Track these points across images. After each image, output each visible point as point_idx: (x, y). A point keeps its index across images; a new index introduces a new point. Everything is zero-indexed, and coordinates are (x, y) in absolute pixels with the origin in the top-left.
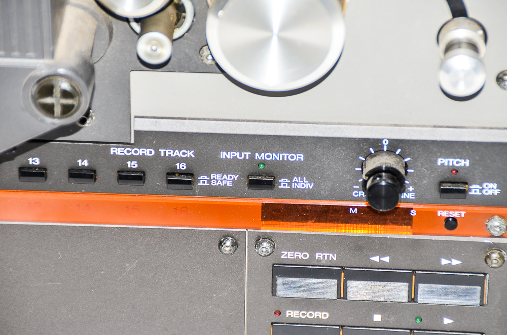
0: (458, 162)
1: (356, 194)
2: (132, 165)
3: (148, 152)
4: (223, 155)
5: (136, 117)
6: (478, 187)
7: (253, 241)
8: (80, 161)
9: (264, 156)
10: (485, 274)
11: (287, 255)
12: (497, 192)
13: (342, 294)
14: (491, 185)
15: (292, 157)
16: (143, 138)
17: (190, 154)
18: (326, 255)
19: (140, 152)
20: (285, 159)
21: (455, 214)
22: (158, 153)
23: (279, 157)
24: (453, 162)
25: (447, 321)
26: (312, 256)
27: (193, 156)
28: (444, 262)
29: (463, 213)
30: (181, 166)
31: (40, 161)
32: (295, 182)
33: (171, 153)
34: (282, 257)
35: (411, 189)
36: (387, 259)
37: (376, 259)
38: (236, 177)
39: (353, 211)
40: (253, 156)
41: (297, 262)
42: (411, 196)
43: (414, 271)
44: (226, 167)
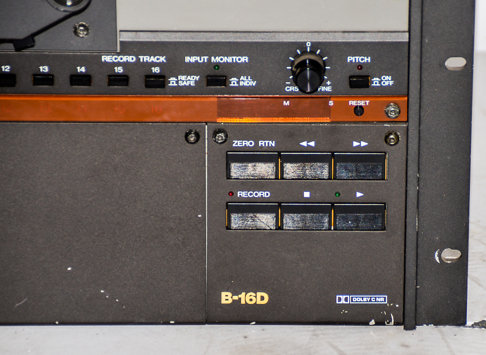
0: (362, 59)
1: (288, 89)
2: (119, 70)
3: (131, 59)
4: (187, 59)
5: (121, 31)
6: (378, 79)
7: (211, 132)
8: (78, 68)
9: (218, 59)
10: (386, 154)
11: (237, 144)
12: (391, 83)
13: (279, 175)
14: (387, 78)
15: (239, 59)
16: (127, 48)
17: (162, 59)
18: (267, 142)
19: (125, 59)
20: (234, 61)
21: (362, 103)
22: (138, 59)
23: (230, 60)
24: (358, 59)
25: (359, 194)
26: (257, 144)
27: (165, 61)
28: (355, 144)
29: (368, 102)
30: (156, 70)
31: (49, 68)
32: (242, 80)
33: (148, 59)
34: (234, 145)
35: (329, 83)
36: (312, 144)
37: (304, 144)
38: (197, 78)
39: (286, 103)
40: (209, 60)
41: (245, 149)
42: (328, 89)
43: (333, 153)
44: (190, 69)
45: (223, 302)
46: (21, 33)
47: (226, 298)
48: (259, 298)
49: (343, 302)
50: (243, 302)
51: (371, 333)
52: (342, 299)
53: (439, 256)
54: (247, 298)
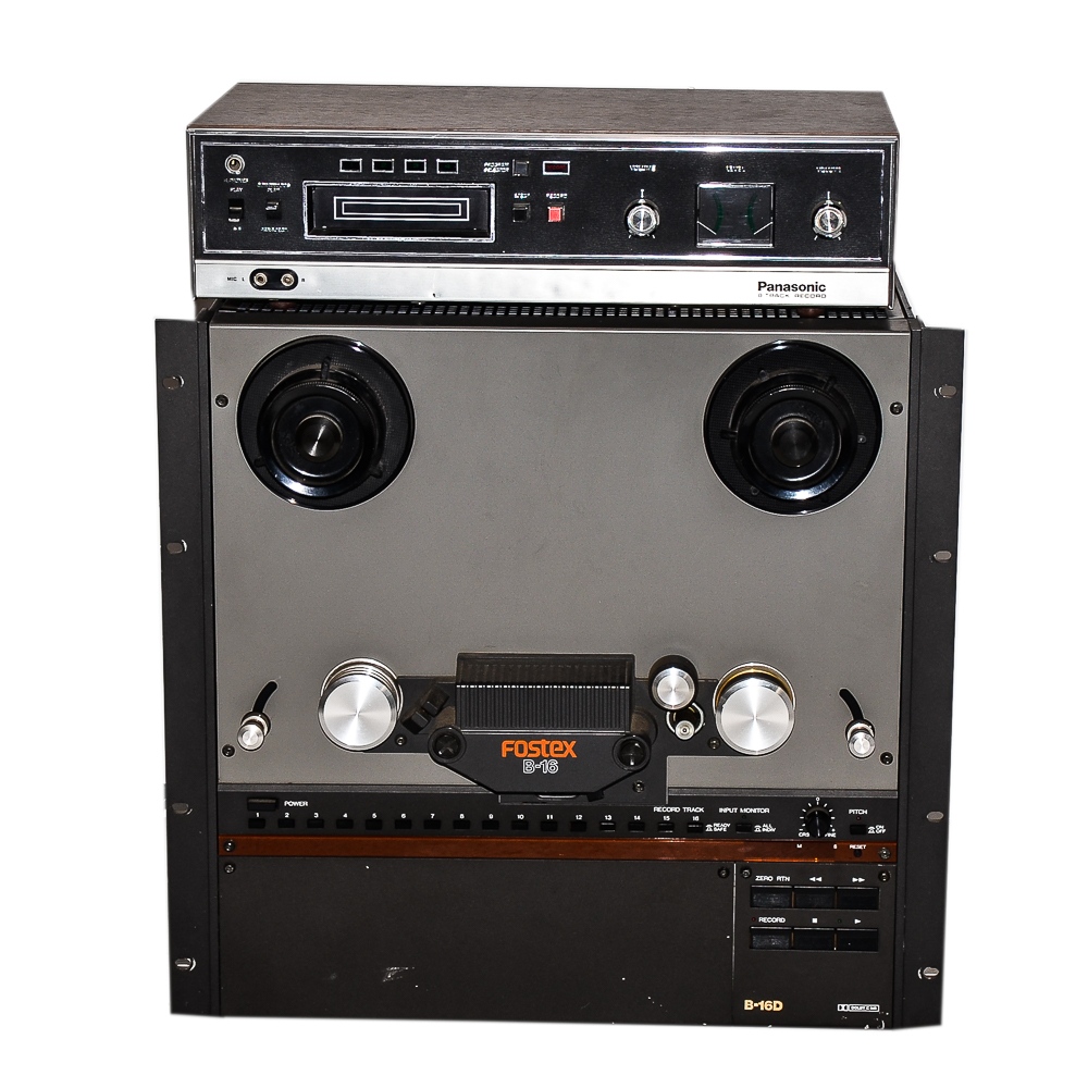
2: (667, 818)
3: (676, 810)
4: (721, 810)
5: (669, 788)
7: (739, 869)
8: (635, 817)
9: (746, 810)
11: (759, 879)
13: (793, 904)
15: (762, 811)
16: (674, 801)
17: (701, 810)
18: (783, 877)
19: (672, 809)
20: (758, 812)
21: (860, 847)
22: (682, 810)
23: (754, 811)
25: (857, 921)
26: (775, 878)
27: (703, 811)
28: (854, 880)
29: (865, 846)
30: (696, 818)
31: (612, 817)
34: (757, 880)
35: (833, 830)
36: (820, 879)
37: (813, 879)
38: (729, 825)
39: (800, 846)
40: (738, 810)
41: (766, 882)
42: (833, 835)
43: (836, 887)
44: (723, 818)
45: (746, 1008)
46: (593, 787)
47: (749, 1005)
48: (776, 1006)
49: (843, 1009)
50: (762, 1009)
51: (866, 1035)
52: (842, 1008)
53: (921, 973)
54: (765, 1005)
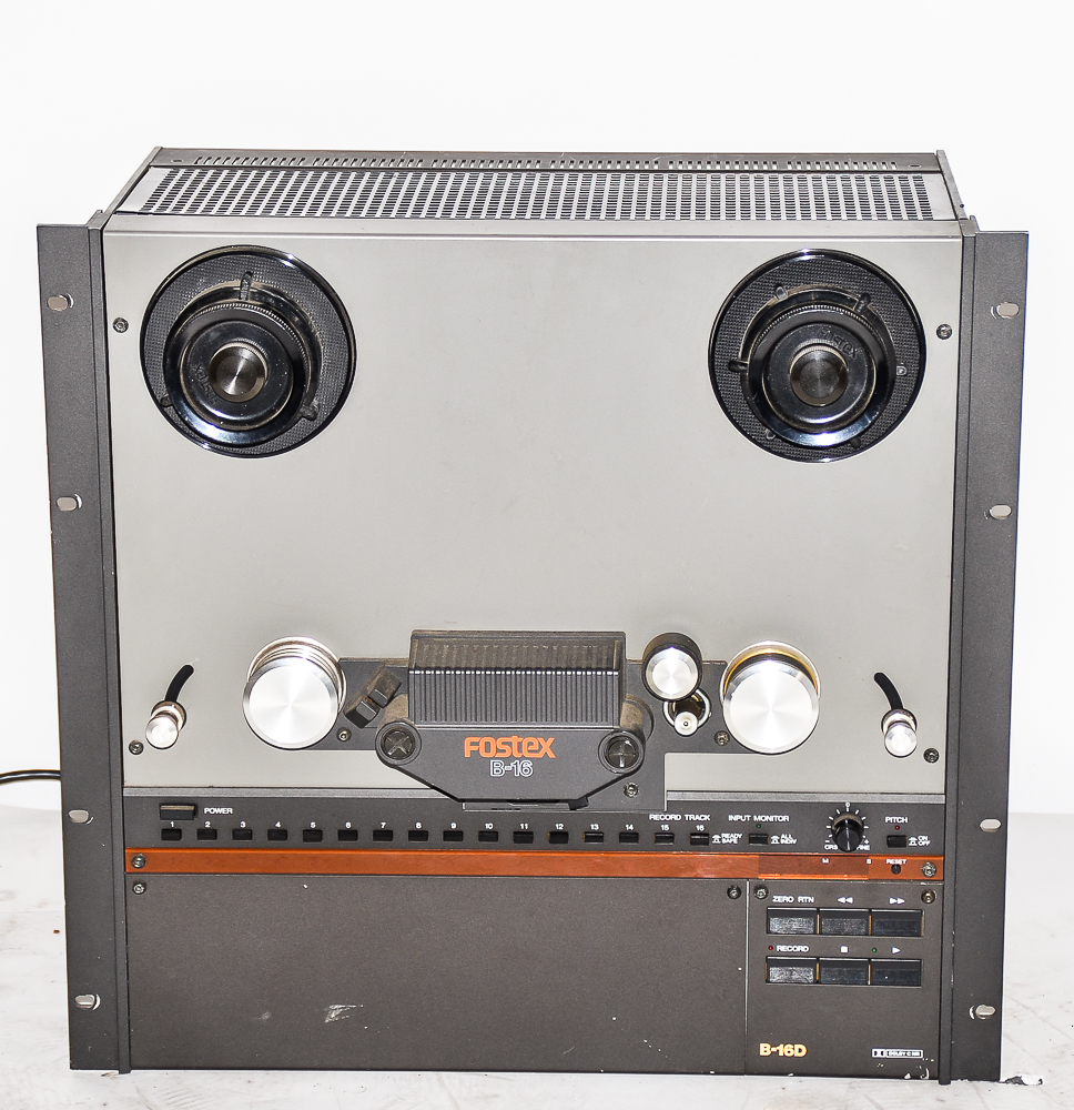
0: (900, 820)
1: (827, 847)
2: (666, 828)
4: (731, 817)
5: (668, 791)
6: (915, 839)
8: (627, 826)
9: (760, 818)
10: (922, 912)
13: (818, 930)
15: (781, 818)
16: (674, 807)
17: (707, 817)
18: (806, 898)
19: (671, 817)
20: (776, 820)
21: (899, 862)
22: (683, 818)
23: (771, 818)
24: (896, 819)
25: (895, 951)
26: (796, 899)
27: (709, 819)
28: (892, 901)
29: (904, 861)
30: (700, 828)
31: (600, 827)
32: (783, 838)
33: (693, 818)
35: (867, 842)
36: (850, 900)
37: (842, 900)
38: (740, 836)
39: (825, 861)
40: (751, 818)
41: (785, 904)
42: (866, 848)
43: (870, 910)
44: (732, 828)
45: (762, 1054)
46: (575, 794)
47: (765, 1050)
48: (798, 1050)
49: (879, 1056)
50: (781, 1054)
51: (906, 1087)
52: (878, 1053)
53: (974, 1012)
54: (784, 1050)
